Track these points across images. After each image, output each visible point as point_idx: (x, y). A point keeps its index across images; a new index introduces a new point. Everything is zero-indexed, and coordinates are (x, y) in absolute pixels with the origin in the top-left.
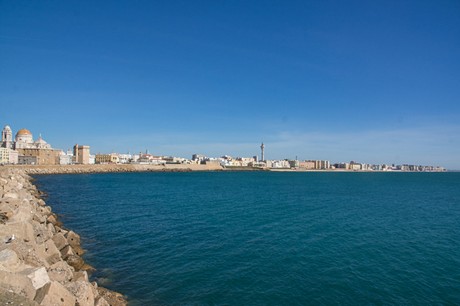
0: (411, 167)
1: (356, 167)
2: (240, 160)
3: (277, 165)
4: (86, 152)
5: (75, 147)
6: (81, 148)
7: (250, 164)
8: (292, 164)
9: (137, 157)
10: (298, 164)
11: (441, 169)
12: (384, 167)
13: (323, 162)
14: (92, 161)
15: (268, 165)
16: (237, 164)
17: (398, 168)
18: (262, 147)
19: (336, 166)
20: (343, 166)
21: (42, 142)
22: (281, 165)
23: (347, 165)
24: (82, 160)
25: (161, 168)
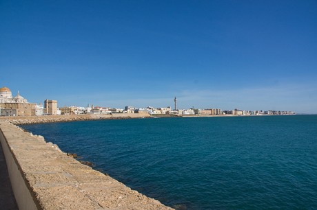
0: (274, 112)
1: (239, 113)
2: (160, 109)
3: (186, 113)
4: (54, 105)
5: (45, 102)
6: (50, 102)
7: (167, 112)
8: (196, 112)
9: (89, 109)
10: (200, 111)
11: (292, 113)
12: (257, 112)
13: (217, 110)
14: (59, 112)
15: (180, 113)
16: (159, 112)
17: (266, 113)
18: (175, 100)
19: (226, 112)
20: (231, 113)
21: (20, 98)
22: (189, 112)
23: (234, 111)
24: (51, 112)
25: (109, 116)
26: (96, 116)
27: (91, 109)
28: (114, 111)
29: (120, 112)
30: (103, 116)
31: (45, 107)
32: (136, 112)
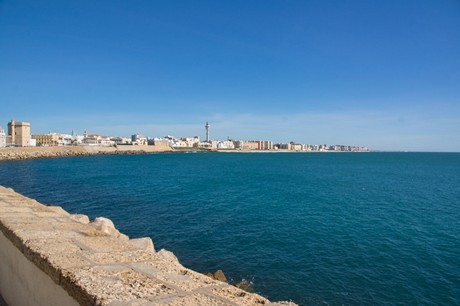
0: (342, 148)
1: (297, 148)
2: (185, 140)
3: (222, 146)
4: (26, 131)
5: (10, 125)
6: (19, 126)
7: (195, 145)
8: (237, 144)
9: (80, 138)
10: (242, 144)
11: (365, 150)
12: (320, 147)
13: (266, 143)
14: (33, 142)
15: (214, 147)
16: (184, 144)
17: (332, 148)
18: (207, 127)
19: (278, 146)
20: (285, 147)
22: (226, 146)
23: (290, 146)
24: (21, 141)
25: (113, 150)
26: (92, 148)
27: (83, 137)
28: (118, 141)
29: (127, 144)
30: (103, 150)
31: (10, 133)
32: (151, 143)
